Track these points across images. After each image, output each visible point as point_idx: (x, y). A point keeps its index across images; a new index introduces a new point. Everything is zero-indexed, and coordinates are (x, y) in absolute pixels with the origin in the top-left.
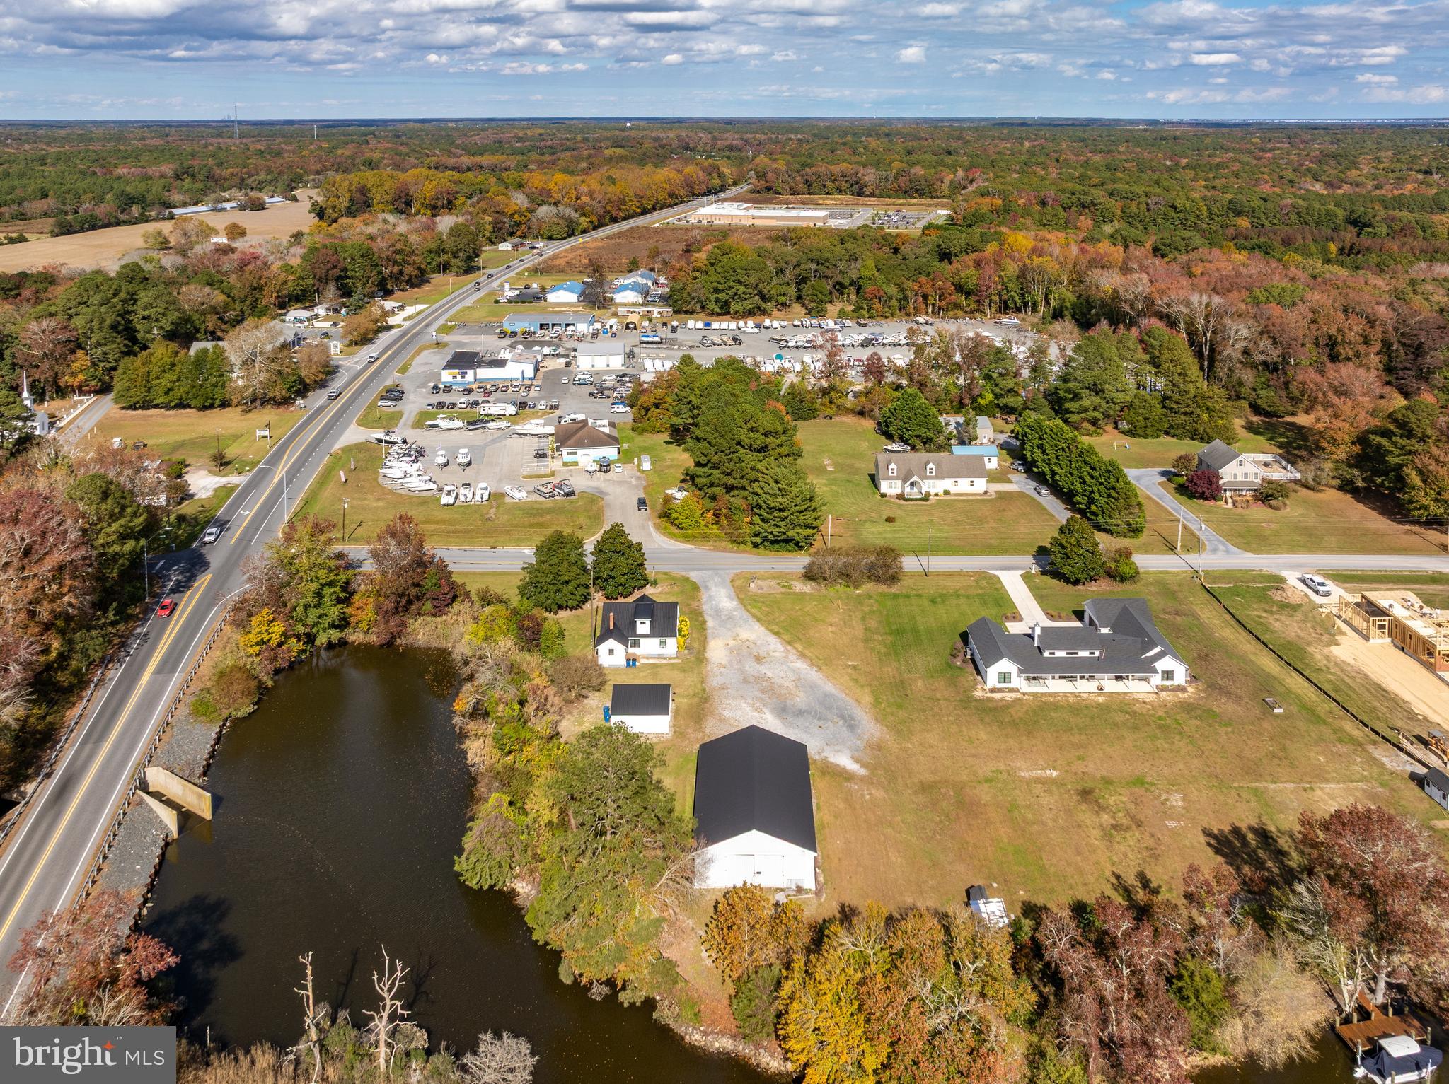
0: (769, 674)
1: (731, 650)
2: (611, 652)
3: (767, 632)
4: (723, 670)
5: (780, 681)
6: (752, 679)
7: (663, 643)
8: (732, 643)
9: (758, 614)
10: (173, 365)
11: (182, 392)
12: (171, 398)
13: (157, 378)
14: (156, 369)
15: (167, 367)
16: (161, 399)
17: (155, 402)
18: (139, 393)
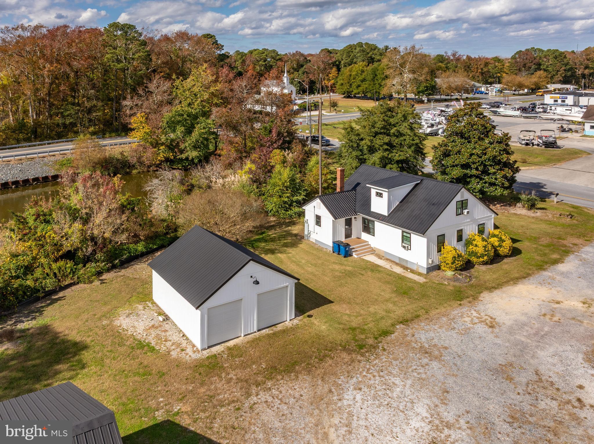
1: (550, 313)
2: (318, 220)
4: (480, 328)
6: (524, 378)
8: (571, 303)
10: (363, 71)
11: (364, 87)
12: (359, 90)
13: (354, 79)
14: (354, 73)
15: (359, 72)
16: (355, 91)
17: (353, 93)
18: (346, 88)
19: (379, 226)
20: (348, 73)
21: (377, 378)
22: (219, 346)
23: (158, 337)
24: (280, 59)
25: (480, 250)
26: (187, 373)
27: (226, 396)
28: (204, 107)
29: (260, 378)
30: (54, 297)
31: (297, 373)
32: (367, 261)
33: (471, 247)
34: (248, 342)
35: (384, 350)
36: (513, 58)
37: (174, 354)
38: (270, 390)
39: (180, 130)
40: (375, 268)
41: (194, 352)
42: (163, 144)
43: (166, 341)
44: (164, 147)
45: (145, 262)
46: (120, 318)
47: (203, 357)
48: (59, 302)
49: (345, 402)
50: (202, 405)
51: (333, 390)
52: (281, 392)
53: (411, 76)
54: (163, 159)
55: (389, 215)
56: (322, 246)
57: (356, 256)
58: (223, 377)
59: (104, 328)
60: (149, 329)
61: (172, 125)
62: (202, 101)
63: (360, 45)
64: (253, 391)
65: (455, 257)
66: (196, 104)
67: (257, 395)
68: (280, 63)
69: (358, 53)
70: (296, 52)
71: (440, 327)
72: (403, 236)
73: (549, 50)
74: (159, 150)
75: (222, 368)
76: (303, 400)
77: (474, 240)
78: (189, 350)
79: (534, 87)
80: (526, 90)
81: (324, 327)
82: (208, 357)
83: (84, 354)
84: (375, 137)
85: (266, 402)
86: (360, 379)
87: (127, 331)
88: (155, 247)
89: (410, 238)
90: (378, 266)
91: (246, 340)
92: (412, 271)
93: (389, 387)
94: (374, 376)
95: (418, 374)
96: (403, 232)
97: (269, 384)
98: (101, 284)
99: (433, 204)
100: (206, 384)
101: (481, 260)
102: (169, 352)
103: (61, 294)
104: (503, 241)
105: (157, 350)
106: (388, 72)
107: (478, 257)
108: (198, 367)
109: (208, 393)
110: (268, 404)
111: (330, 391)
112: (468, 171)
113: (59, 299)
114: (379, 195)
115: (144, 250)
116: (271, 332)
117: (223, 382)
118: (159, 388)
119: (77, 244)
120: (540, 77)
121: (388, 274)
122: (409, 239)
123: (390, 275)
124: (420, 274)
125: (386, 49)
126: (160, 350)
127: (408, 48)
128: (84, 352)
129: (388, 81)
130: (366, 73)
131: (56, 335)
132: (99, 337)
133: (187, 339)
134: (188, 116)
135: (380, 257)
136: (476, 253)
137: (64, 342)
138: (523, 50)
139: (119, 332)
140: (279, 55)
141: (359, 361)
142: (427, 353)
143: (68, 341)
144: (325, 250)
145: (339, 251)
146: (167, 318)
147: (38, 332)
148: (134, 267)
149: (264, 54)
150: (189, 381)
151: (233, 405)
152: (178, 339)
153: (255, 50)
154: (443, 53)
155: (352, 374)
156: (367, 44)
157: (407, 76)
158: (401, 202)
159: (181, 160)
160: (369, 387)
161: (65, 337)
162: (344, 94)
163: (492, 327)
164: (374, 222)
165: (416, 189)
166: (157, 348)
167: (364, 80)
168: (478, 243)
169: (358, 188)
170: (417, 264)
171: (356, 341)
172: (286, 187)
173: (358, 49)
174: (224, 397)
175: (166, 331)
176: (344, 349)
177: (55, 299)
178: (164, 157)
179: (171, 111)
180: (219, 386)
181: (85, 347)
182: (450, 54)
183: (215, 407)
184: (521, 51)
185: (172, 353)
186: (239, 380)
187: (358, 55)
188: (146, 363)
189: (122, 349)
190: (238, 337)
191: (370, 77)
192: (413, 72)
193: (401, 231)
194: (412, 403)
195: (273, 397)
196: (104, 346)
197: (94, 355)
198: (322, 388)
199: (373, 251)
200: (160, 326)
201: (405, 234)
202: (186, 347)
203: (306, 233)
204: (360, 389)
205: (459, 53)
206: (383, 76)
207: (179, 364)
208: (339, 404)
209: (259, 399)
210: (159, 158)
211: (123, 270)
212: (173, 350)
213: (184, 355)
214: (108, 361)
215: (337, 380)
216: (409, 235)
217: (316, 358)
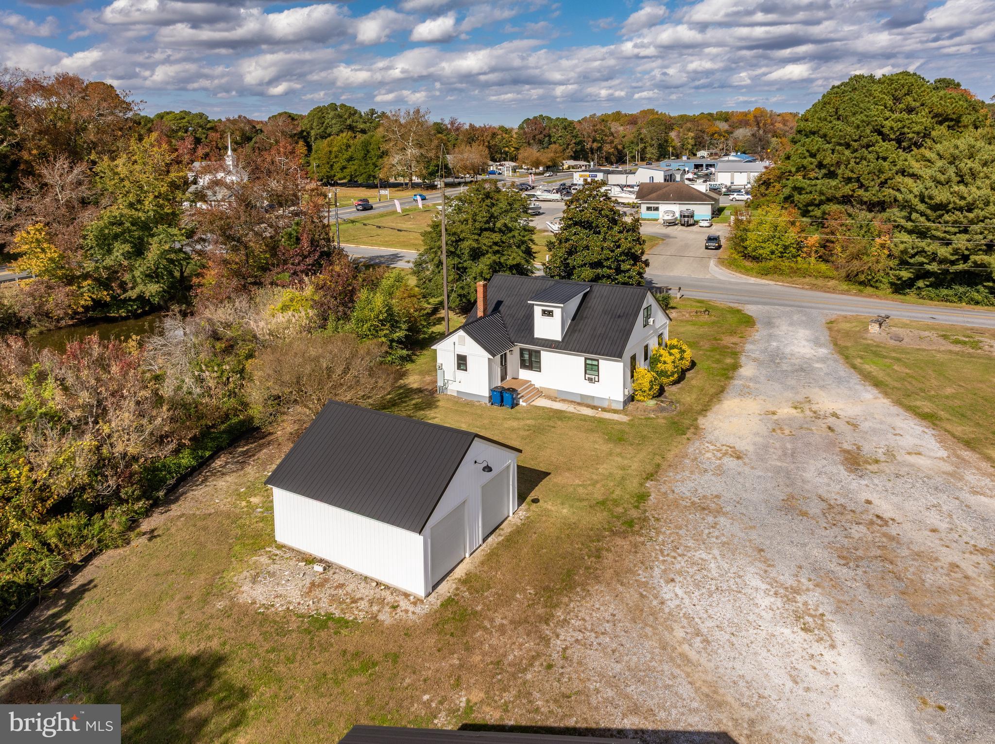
0: (885, 507)
1: (777, 427)
2: (462, 362)
3: (896, 409)
4: (730, 463)
5: (922, 540)
6: (815, 508)
7: (591, 370)
8: (786, 411)
9: (880, 375)
10: (348, 146)
11: (352, 169)
12: (345, 174)
13: (336, 157)
14: (335, 149)
15: (344, 147)
16: (339, 175)
17: (335, 178)
18: (325, 170)
19: (547, 357)
20: (327, 149)
21: (679, 558)
22: (444, 583)
23: (333, 599)
24: (211, 128)
25: (669, 367)
26: (431, 641)
27: (516, 653)
28: (161, 207)
29: (541, 611)
30: (68, 590)
31: (583, 585)
32: (543, 408)
33: (659, 365)
34: (482, 563)
35: (658, 520)
36: (521, 127)
37: (385, 617)
38: (569, 623)
39: (120, 249)
40: (559, 415)
41: (415, 604)
42: (86, 276)
43: (354, 601)
44: (89, 282)
45: (202, 482)
46: (243, 589)
47: (435, 607)
48: (87, 594)
49: (672, 604)
50: (494, 680)
51: (645, 593)
52: (584, 619)
53: (416, 152)
54: (90, 303)
55: (563, 339)
56: (470, 399)
57: (524, 404)
58: (489, 626)
59: (226, 613)
60: (311, 591)
61: (105, 242)
62: (156, 197)
63: (333, 107)
64: (548, 632)
65: (651, 381)
66: (147, 203)
67: (558, 636)
68: (213, 135)
69: (332, 119)
70: (240, 117)
71: (692, 472)
72: (586, 364)
73: (558, 119)
74: (79, 287)
75: (475, 613)
76: (620, 621)
77: (661, 356)
78: (404, 604)
79: (550, 163)
80: (541, 168)
81: (565, 511)
82: (442, 605)
83: (226, 673)
84: (480, 235)
85: (577, 641)
86: (663, 567)
87: (273, 606)
88: (207, 454)
89: (598, 366)
90: (561, 411)
91: (477, 561)
92: (604, 410)
93: (702, 566)
94: (675, 558)
95: (717, 538)
96: (586, 359)
97: (559, 614)
98: (150, 540)
99: (619, 316)
100: (474, 647)
101: (672, 379)
102: (374, 617)
103: (79, 580)
104: (684, 351)
105: (352, 621)
106: (384, 147)
107: (668, 377)
108: (440, 626)
109: (488, 660)
110: (582, 642)
111: (642, 595)
112: (599, 271)
113: (83, 589)
114: (548, 313)
115: (194, 463)
116: (501, 538)
117: (496, 635)
118: (408, 681)
119: (83, 477)
120: (556, 152)
121: (581, 420)
122: (596, 368)
123: (585, 420)
124: (615, 411)
125: (372, 114)
126: (356, 619)
127: (411, 113)
128: (222, 669)
129: (386, 159)
130: (353, 148)
131: (140, 659)
132: (230, 633)
133: (387, 587)
134: (133, 224)
135: (554, 399)
136: (666, 372)
137: (168, 664)
138: (531, 118)
139: (262, 614)
140: (209, 122)
141: (643, 543)
142: (704, 509)
143: (176, 660)
144: (478, 404)
145: (502, 401)
146: (328, 565)
147: (91, 664)
148: (190, 494)
149: (184, 121)
150: (446, 651)
151: (537, 663)
152: (372, 592)
153: (168, 113)
154: (439, 121)
155: (647, 564)
156: (343, 106)
157: (412, 152)
158: (573, 319)
159: (125, 301)
160: (680, 573)
161: (163, 655)
162: (321, 180)
163: (738, 458)
164: (539, 352)
165: (587, 299)
166: (349, 617)
167: (351, 159)
168: (666, 359)
169: (501, 308)
170: (609, 400)
171: (618, 518)
172: (381, 321)
173: (332, 113)
174: (515, 656)
175: (341, 586)
176: (614, 533)
177: (73, 592)
178: (93, 300)
179: (100, 218)
180: (494, 641)
181: (220, 660)
182: (447, 122)
183: (514, 676)
184: (528, 119)
185: (381, 617)
186: (516, 624)
187: (334, 122)
188: (351, 648)
189: (293, 639)
190: (462, 561)
191: (360, 155)
192: (420, 146)
193: (583, 359)
194: (740, 577)
195: (580, 631)
196: (253, 645)
197: (247, 666)
198: (631, 596)
199: (539, 393)
200: (326, 580)
201: (589, 362)
202: (396, 601)
203: (440, 383)
204: (673, 580)
205: (459, 121)
206: (379, 153)
207: (407, 631)
208: (667, 610)
209: (565, 640)
210: (83, 302)
211: (173, 507)
212: (379, 611)
213: (403, 614)
214: (281, 668)
215: (637, 578)
216: (595, 363)
217: (589, 557)
